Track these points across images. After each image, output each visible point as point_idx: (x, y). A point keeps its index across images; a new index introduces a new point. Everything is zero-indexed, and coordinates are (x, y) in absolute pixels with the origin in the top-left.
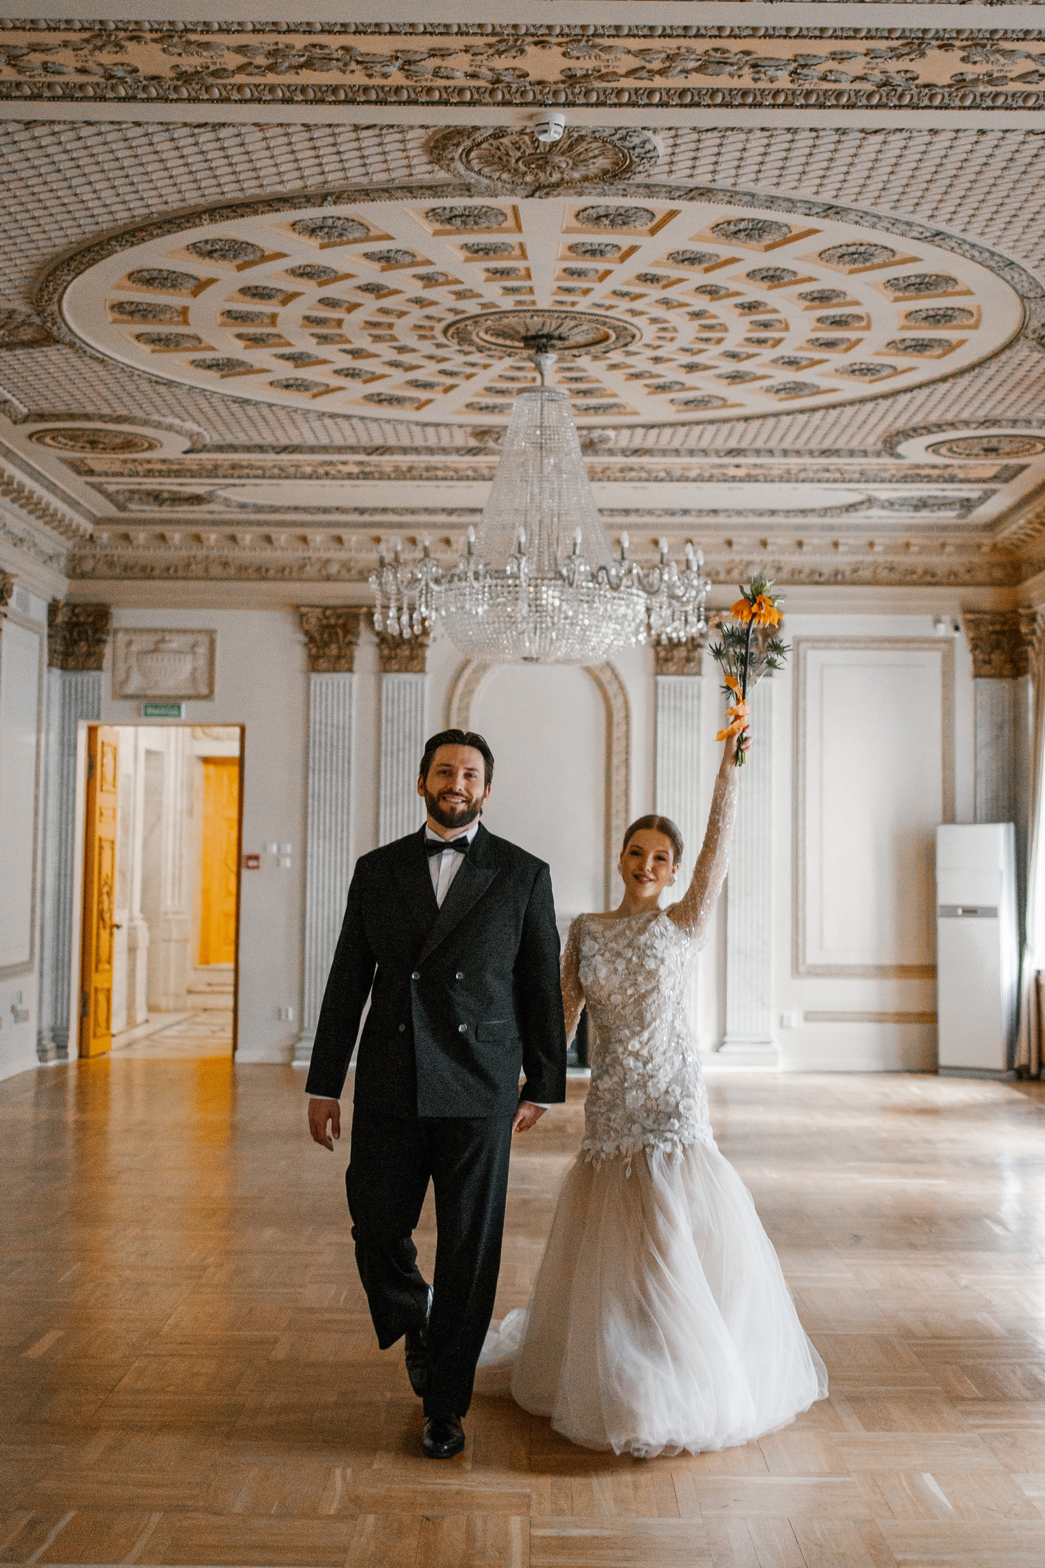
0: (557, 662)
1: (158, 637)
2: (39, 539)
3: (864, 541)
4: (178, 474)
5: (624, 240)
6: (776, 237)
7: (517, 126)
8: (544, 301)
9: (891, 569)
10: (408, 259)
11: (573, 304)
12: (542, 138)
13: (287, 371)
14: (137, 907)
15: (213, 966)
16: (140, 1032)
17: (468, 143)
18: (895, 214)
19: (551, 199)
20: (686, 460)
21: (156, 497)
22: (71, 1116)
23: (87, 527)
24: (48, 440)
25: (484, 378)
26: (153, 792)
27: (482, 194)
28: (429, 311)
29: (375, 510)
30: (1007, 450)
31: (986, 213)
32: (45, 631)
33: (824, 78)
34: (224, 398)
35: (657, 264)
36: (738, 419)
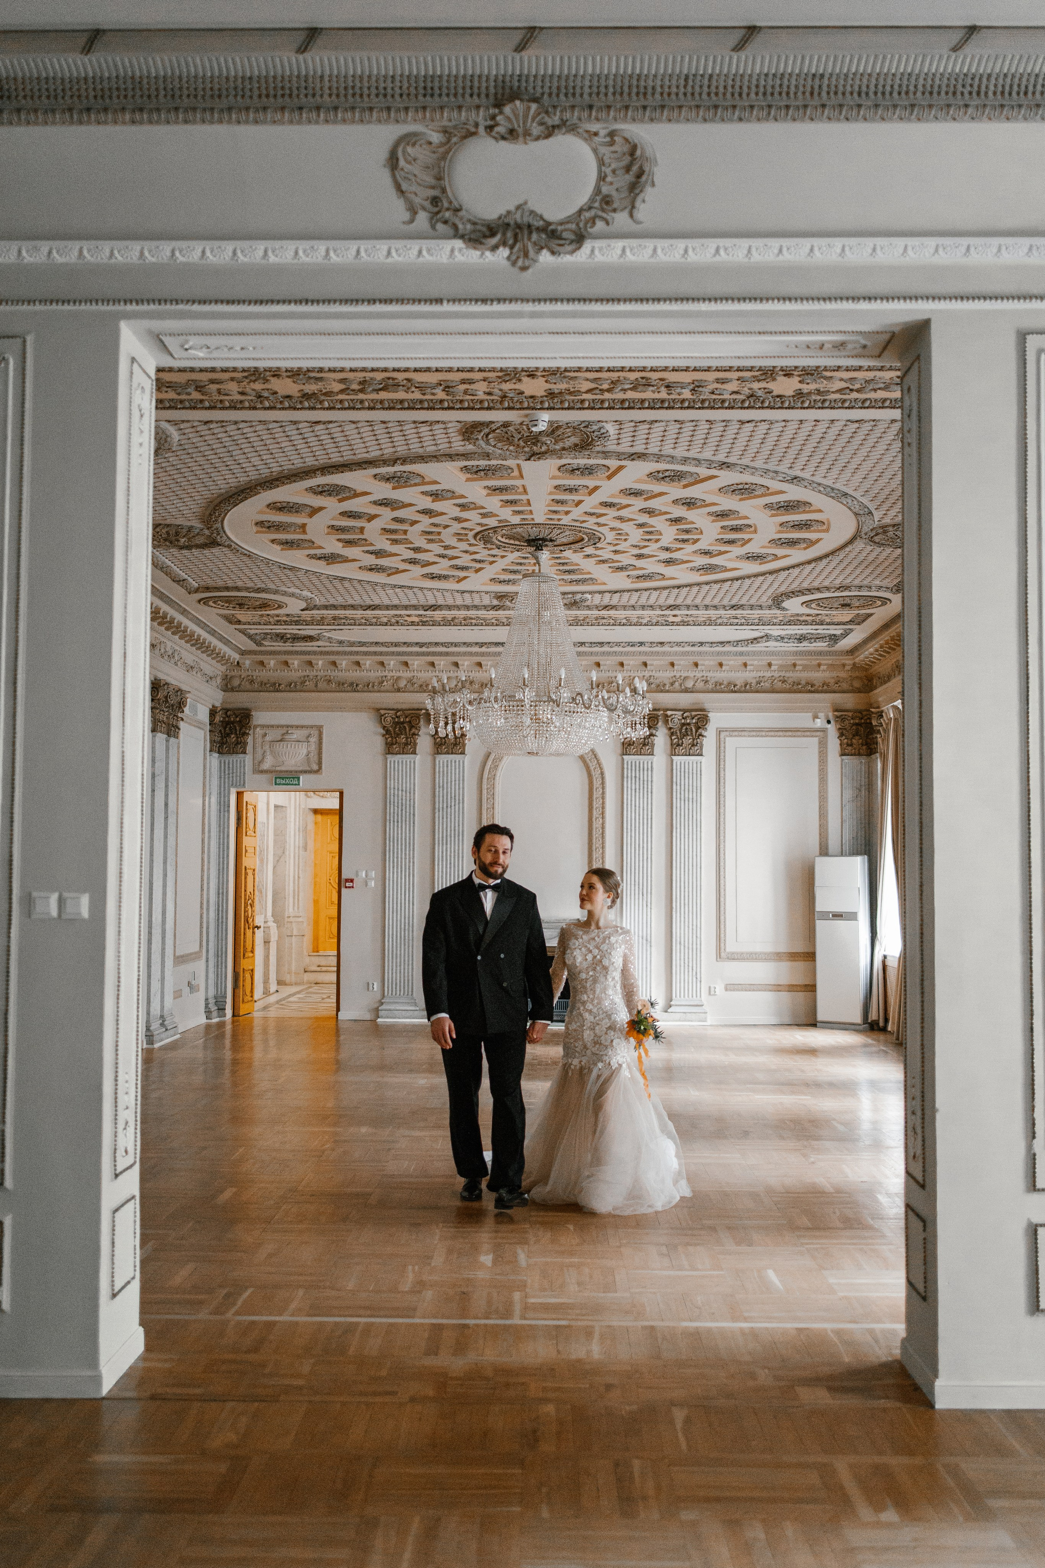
0: (551, 754)
1: (284, 730)
2: (203, 665)
3: (765, 663)
4: (297, 623)
5: (591, 483)
6: (691, 480)
7: (519, 420)
8: (540, 518)
9: (784, 681)
10: (450, 495)
11: (559, 520)
12: (534, 429)
13: (371, 560)
14: (269, 913)
15: (321, 953)
16: (273, 999)
17: (487, 430)
18: (766, 466)
19: (541, 461)
20: (640, 612)
21: (282, 637)
22: (228, 1054)
23: (236, 656)
24: (211, 603)
25: (501, 564)
26: (280, 834)
27: (497, 459)
28: (465, 525)
29: (430, 644)
30: (857, 604)
31: (826, 465)
32: (208, 727)
33: (713, 393)
34: (328, 576)
35: (612, 496)
36: (674, 587)
